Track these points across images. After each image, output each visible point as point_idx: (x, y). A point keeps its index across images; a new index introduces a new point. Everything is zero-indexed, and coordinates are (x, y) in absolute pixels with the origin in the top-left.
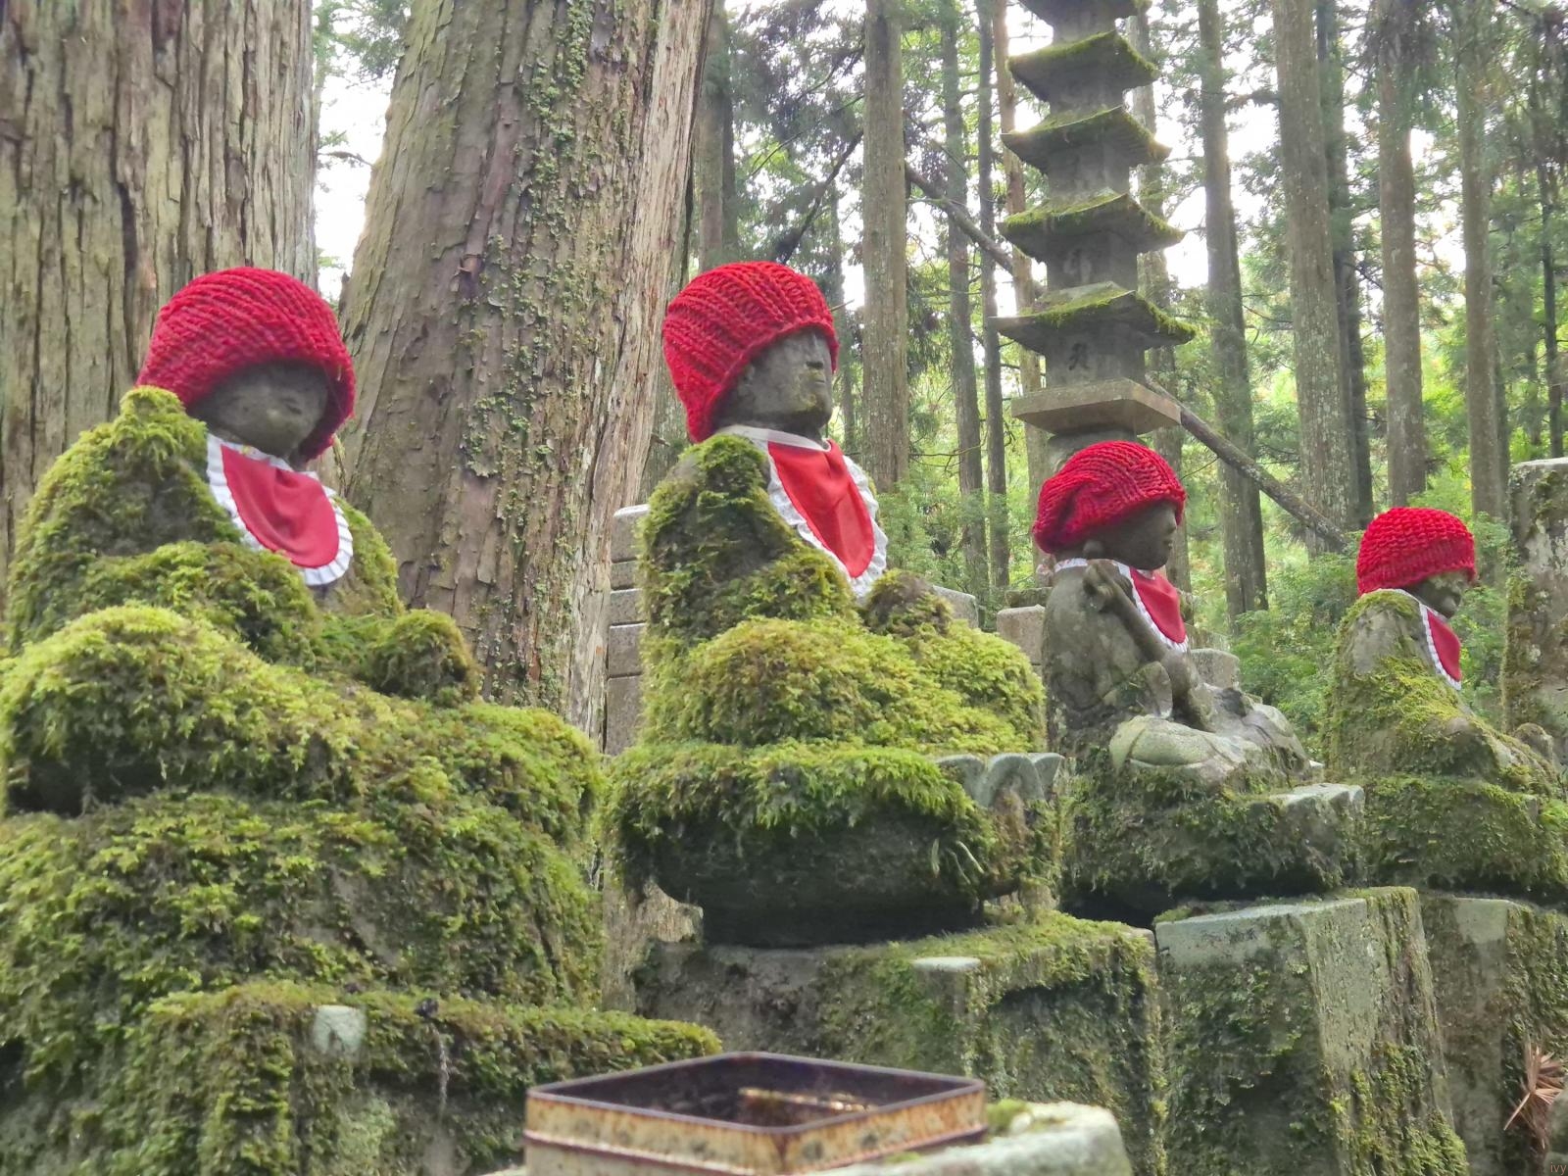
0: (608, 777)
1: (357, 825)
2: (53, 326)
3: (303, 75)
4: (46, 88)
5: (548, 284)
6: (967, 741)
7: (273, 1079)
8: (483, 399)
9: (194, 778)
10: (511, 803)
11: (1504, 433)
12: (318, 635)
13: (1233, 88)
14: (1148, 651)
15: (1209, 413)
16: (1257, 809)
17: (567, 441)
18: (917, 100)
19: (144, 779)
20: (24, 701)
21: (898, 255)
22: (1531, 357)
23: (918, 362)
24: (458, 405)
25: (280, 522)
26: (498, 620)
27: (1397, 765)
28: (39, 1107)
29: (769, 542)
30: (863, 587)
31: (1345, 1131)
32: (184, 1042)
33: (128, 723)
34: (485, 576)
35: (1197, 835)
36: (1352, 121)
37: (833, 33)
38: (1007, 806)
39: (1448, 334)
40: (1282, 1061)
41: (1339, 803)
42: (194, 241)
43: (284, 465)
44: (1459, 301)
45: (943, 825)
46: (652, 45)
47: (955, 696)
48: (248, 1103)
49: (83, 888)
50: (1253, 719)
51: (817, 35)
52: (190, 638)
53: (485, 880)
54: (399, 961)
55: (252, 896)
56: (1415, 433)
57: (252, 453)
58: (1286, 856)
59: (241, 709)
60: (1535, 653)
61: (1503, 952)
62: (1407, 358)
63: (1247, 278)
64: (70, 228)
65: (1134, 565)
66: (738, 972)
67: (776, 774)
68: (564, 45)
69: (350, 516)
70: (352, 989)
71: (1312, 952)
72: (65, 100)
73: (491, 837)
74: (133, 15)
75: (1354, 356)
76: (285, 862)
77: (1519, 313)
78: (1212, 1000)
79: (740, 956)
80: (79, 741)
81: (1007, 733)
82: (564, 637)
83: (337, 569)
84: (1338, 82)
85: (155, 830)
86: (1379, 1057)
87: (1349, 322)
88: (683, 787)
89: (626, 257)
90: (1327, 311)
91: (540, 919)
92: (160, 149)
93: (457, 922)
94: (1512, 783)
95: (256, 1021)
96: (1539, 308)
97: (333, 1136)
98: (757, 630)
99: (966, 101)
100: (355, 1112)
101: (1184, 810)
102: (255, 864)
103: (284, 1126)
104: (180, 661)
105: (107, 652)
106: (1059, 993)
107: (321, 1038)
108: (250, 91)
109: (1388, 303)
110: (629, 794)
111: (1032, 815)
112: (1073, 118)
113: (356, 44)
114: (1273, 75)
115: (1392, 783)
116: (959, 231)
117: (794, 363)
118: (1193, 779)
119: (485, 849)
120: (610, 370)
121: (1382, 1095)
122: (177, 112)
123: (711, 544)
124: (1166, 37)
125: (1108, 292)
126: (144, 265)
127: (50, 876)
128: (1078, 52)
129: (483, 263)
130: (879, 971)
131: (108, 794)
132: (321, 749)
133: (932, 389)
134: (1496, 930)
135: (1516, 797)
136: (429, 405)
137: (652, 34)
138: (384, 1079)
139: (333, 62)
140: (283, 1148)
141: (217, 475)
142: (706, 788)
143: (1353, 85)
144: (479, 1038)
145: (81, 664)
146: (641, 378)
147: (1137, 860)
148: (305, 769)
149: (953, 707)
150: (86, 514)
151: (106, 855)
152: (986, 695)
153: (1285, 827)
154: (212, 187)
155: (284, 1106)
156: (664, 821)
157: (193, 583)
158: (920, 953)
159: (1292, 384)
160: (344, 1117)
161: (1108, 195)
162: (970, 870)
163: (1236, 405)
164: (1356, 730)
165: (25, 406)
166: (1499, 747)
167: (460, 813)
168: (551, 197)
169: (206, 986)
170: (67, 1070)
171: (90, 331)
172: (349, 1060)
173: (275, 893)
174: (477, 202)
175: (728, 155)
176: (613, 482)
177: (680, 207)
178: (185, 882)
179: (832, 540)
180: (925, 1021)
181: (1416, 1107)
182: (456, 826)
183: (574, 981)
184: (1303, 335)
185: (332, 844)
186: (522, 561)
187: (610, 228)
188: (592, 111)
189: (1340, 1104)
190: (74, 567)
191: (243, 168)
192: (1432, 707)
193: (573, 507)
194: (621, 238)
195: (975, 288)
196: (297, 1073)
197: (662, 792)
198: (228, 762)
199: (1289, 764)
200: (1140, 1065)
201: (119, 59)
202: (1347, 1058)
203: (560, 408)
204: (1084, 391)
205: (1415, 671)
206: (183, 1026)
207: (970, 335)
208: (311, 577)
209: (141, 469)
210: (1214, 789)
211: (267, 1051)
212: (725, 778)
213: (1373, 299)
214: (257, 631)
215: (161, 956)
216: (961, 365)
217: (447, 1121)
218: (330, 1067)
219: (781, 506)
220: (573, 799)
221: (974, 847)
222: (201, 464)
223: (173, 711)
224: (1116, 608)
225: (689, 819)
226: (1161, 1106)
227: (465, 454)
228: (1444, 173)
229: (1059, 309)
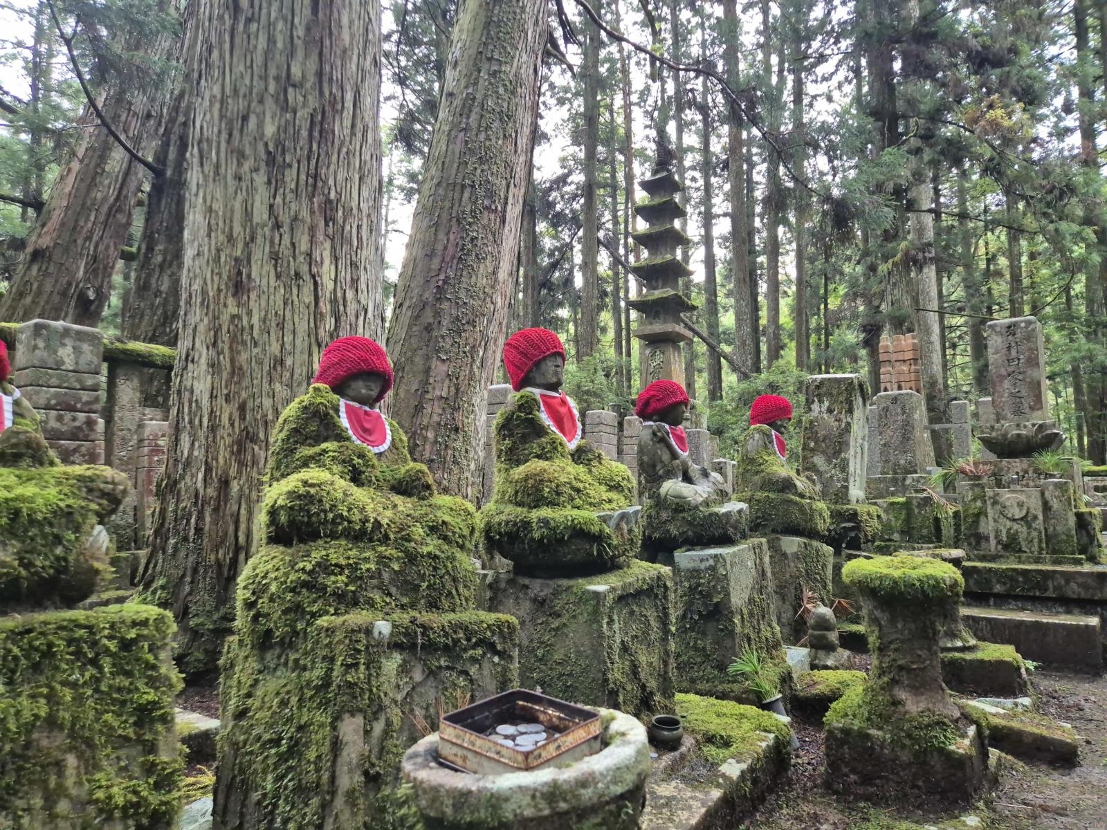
0: (479, 521)
1: (390, 551)
2: (288, 326)
3: (379, 234)
4: (286, 240)
5: (468, 290)
6: (607, 506)
7: (359, 651)
8: (444, 331)
9: (334, 536)
10: (445, 538)
11: (808, 337)
12: (378, 474)
13: (715, 210)
14: (674, 456)
15: (703, 329)
16: (711, 515)
17: (474, 347)
18: (602, 215)
19: (315, 536)
20: (273, 506)
21: (594, 270)
22: (819, 309)
23: (600, 308)
24: (435, 333)
25: (366, 430)
26: (449, 411)
27: (762, 488)
28: (278, 651)
29: (540, 431)
30: (572, 446)
31: (738, 629)
32: (327, 636)
33: (309, 516)
34: (444, 395)
35: (690, 523)
36: (757, 223)
37: (573, 187)
38: (621, 529)
39: (789, 300)
40: (717, 604)
41: (740, 512)
42: (339, 295)
43: (367, 408)
44: (794, 288)
45: (599, 538)
46: (506, 203)
47: (603, 488)
48: (349, 661)
49: (293, 577)
50: (711, 479)
51: (567, 189)
52: (332, 484)
53: (435, 569)
54: (405, 600)
55: (352, 580)
56: (777, 336)
57: (356, 405)
58: (720, 531)
59: (350, 510)
60: (812, 444)
61: (796, 556)
62: (775, 309)
63: (719, 279)
64: (295, 291)
65: (670, 424)
66: (526, 587)
67: (539, 520)
68: (475, 203)
69: (391, 425)
70: (387, 614)
71: (729, 567)
72: (293, 245)
73: (438, 553)
74: (317, 213)
75: (756, 308)
76: (364, 567)
77: (815, 293)
78: (693, 581)
79: (527, 581)
80: (292, 522)
81: (622, 501)
82: (472, 416)
83: (385, 447)
84: (753, 208)
85: (318, 556)
86: (751, 601)
87: (754, 295)
88: (507, 523)
89: (496, 280)
90: (746, 291)
91: (455, 580)
92: (327, 261)
93: (425, 585)
94: (802, 496)
95: (353, 631)
96: (822, 291)
97: (380, 668)
98: (536, 465)
99: (620, 213)
100: (387, 658)
101: (685, 515)
102: (354, 568)
103: (362, 668)
104: (328, 493)
105: (302, 490)
106: (639, 593)
107: (376, 634)
108: (360, 239)
109: (768, 288)
110: (488, 524)
111: (630, 531)
112: (658, 228)
113: (402, 189)
114: (730, 205)
115: (760, 495)
116: (616, 261)
117: (549, 366)
118: (689, 503)
119: (436, 557)
120: (490, 321)
121: (751, 614)
122: (333, 248)
123: (519, 432)
124: (692, 191)
125: (668, 292)
126: (321, 304)
127: (282, 571)
128: (660, 204)
129: (445, 282)
130: (575, 590)
131: (302, 541)
132: (377, 524)
133: (606, 317)
134: (795, 549)
135: (803, 501)
136: (425, 334)
137: (506, 199)
138: (395, 646)
139: (393, 195)
140: (362, 676)
141: (343, 414)
142: (515, 524)
143: (758, 209)
144: (432, 629)
145: (292, 495)
146: (500, 324)
147: (668, 531)
148: (372, 531)
149: (603, 492)
150: (295, 431)
151: (301, 565)
152: (615, 487)
153: (720, 521)
154: (346, 275)
155: (362, 661)
156: (500, 534)
157: (334, 458)
158: (590, 583)
159: (733, 317)
160: (383, 660)
161: (669, 257)
162: (607, 553)
163: (713, 325)
164: (748, 475)
165: (279, 355)
166: (798, 483)
167: (427, 545)
168: (469, 259)
169: (336, 614)
170: (287, 640)
171: (302, 328)
172: (386, 641)
173: (361, 578)
174: (443, 260)
175: (534, 232)
176: (490, 361)
177: (515, 262)
178: (329, 574)
179: (562, 430)
180: (590, 609)
181: (763, 617)
182: (425, 550)
183: (467, 600)
184: (737, 301)
185: (383, 560)
186: (457, 390)
187: (490, 270)
188: (484, 227)
189: (737, 620)
190: (293, 451)
191: (357, 267)
192: (775, 468)
193: (476, 370)
194: (494, 273)
195: (621, 281)
196: (367, 648)
197: (500, 524)
198: (345, 529)
199: (723, 495)
200: (666, 615)
201: (312, 229)
202: (739, 603)
203: (470, 335)
204: (658, 327)
205: (769, 455)
206: (327, 630)
207: (619, 297)
208: (376, 450)
209: (316, 413)
210: (696, 507)
211: (357, 641)
212: (521, 521)
213: (763, 287)
214: (356, 477)
215: (320, 602)
216: (616, 309)
217: (420, 659)
218: (379, 644)
219: (544, 418)
220: (466, 532)
221: (609, 545)
222: (337, 411)
223: (325, 512)
224: (663, 441)
225: (508, 534)
226: (673, 629)
227: (438, 352)
228: (790, 243)
229: (650, 298)
